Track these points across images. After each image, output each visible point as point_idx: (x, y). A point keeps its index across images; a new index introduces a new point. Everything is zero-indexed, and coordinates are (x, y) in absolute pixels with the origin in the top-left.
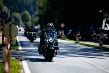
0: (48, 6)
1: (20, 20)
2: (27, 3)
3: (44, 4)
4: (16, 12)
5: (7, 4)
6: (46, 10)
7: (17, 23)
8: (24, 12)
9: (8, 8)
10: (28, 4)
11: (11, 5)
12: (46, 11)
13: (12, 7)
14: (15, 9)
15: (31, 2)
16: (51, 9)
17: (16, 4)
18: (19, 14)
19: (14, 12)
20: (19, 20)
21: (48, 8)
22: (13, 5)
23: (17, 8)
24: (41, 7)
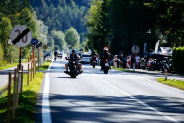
0: (100, 22)
3: (95, 18)
5: (42, 17)
6: (97, 27)
7: (59, 48)
11: (49, 17)
12: (97, 29)
13: (51, 21)
14: (55, 24)
16: (102, 27)
17: (57, 15)
20: (62, 43)
21: (100, 24)
22: (53, 18)
23: (59, 23)
24: (90, 22)
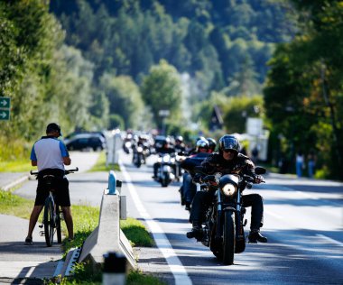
1: (136, 109)
2: (161, 37)
4: (115, 70)
8: (154, 68)
9: (83, 55)
10: (169, 40)
15: (179, 31)
18: (129, 78)
19: (109, 72)
